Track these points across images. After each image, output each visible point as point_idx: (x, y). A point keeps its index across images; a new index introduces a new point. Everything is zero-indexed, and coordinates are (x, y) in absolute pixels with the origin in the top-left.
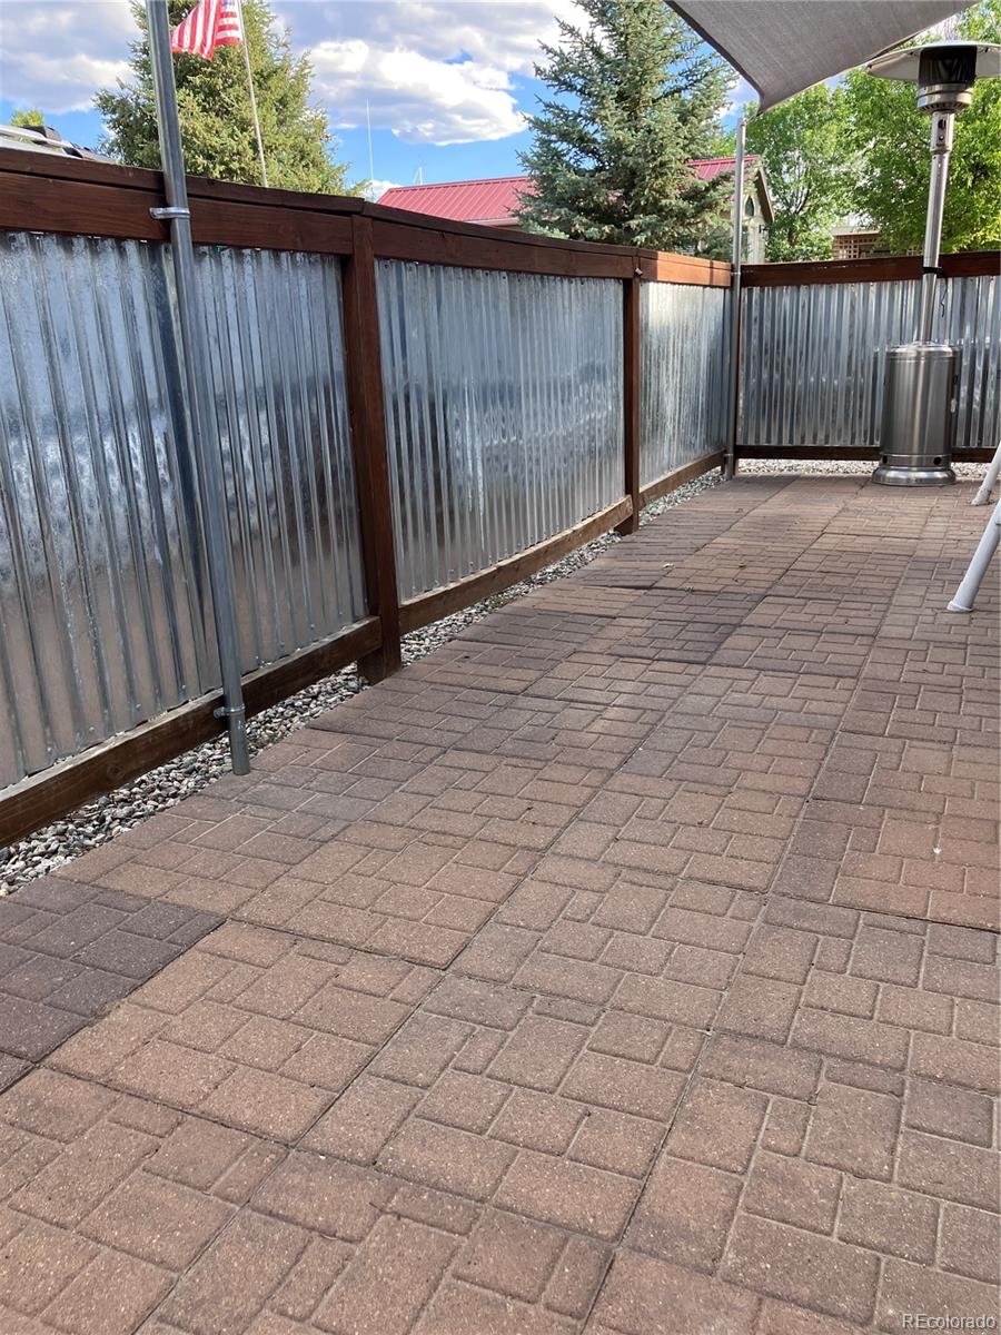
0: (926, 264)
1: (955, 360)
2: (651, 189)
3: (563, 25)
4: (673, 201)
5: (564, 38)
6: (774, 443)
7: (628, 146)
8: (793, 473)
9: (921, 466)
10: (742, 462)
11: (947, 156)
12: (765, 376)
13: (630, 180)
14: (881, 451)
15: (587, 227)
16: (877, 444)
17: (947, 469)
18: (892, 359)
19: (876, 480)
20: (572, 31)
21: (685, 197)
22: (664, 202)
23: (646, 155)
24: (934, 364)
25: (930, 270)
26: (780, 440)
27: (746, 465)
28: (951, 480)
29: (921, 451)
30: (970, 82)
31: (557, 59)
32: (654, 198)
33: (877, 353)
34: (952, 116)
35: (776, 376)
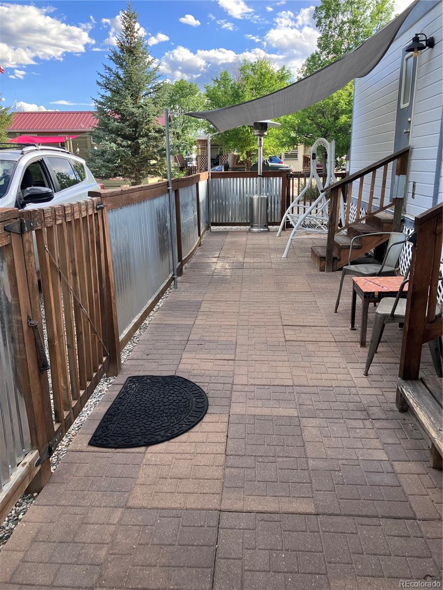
0: (259, 174)
1: (267, 199)
2: (145, 129)
3: (105, 66)
4: (153, 134)
5: (105, 71)
6: (221, 222)
7: (136, 114)
8: (226, 230)
9: (261, 227)
10: (212, 227)
11: (262, 147)
12: (217, 201)
13: (136, 125)
14: (251, 224)
15: (122, 141)
16: (248, 221)
17: (267, 228)
18: (252, 200)
19: (250, 231)
20: (109, 69)
21: (156, 132)
22: (150, 134)
23: (143, 118)
24: (263, 201)
25: (260, 176)
26: (222, 221)
27: (213, 228)
28: (269, 231)
29: (261, 224)
30: (266, 130)
31: (104, 79)
32: (146, 132)
33: (247, 197)
34: (262, 138)
35: (221, 201)
